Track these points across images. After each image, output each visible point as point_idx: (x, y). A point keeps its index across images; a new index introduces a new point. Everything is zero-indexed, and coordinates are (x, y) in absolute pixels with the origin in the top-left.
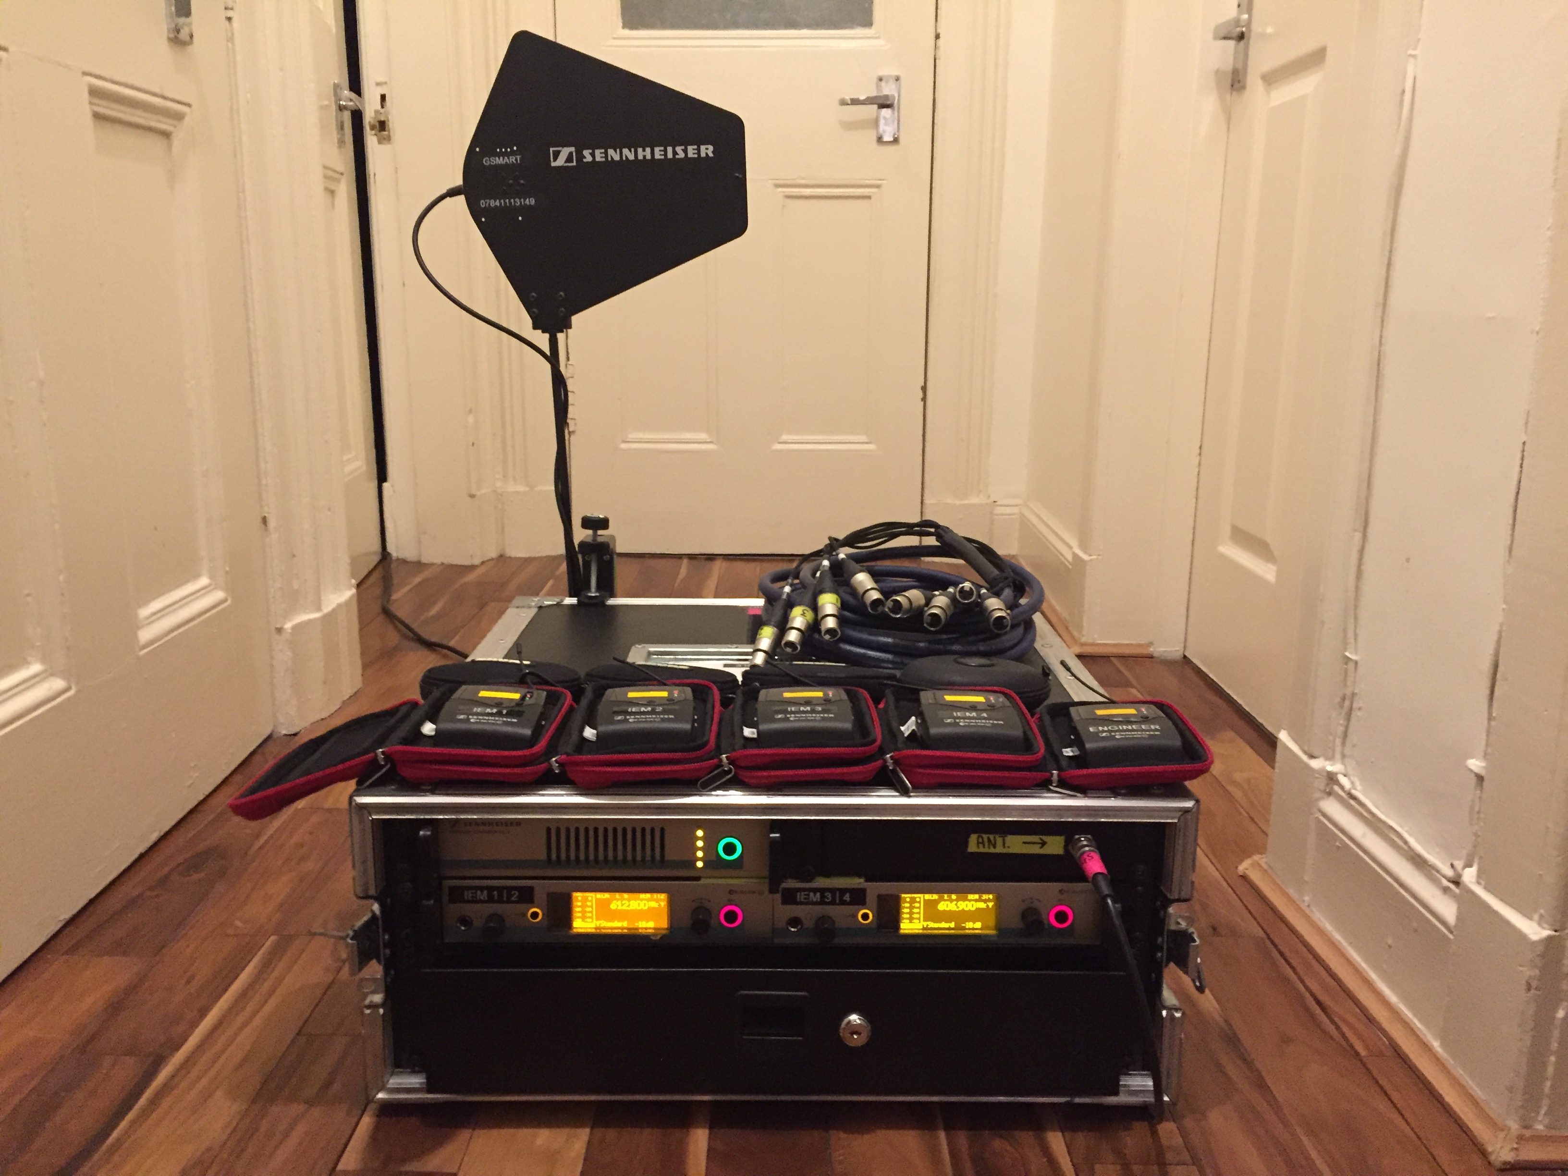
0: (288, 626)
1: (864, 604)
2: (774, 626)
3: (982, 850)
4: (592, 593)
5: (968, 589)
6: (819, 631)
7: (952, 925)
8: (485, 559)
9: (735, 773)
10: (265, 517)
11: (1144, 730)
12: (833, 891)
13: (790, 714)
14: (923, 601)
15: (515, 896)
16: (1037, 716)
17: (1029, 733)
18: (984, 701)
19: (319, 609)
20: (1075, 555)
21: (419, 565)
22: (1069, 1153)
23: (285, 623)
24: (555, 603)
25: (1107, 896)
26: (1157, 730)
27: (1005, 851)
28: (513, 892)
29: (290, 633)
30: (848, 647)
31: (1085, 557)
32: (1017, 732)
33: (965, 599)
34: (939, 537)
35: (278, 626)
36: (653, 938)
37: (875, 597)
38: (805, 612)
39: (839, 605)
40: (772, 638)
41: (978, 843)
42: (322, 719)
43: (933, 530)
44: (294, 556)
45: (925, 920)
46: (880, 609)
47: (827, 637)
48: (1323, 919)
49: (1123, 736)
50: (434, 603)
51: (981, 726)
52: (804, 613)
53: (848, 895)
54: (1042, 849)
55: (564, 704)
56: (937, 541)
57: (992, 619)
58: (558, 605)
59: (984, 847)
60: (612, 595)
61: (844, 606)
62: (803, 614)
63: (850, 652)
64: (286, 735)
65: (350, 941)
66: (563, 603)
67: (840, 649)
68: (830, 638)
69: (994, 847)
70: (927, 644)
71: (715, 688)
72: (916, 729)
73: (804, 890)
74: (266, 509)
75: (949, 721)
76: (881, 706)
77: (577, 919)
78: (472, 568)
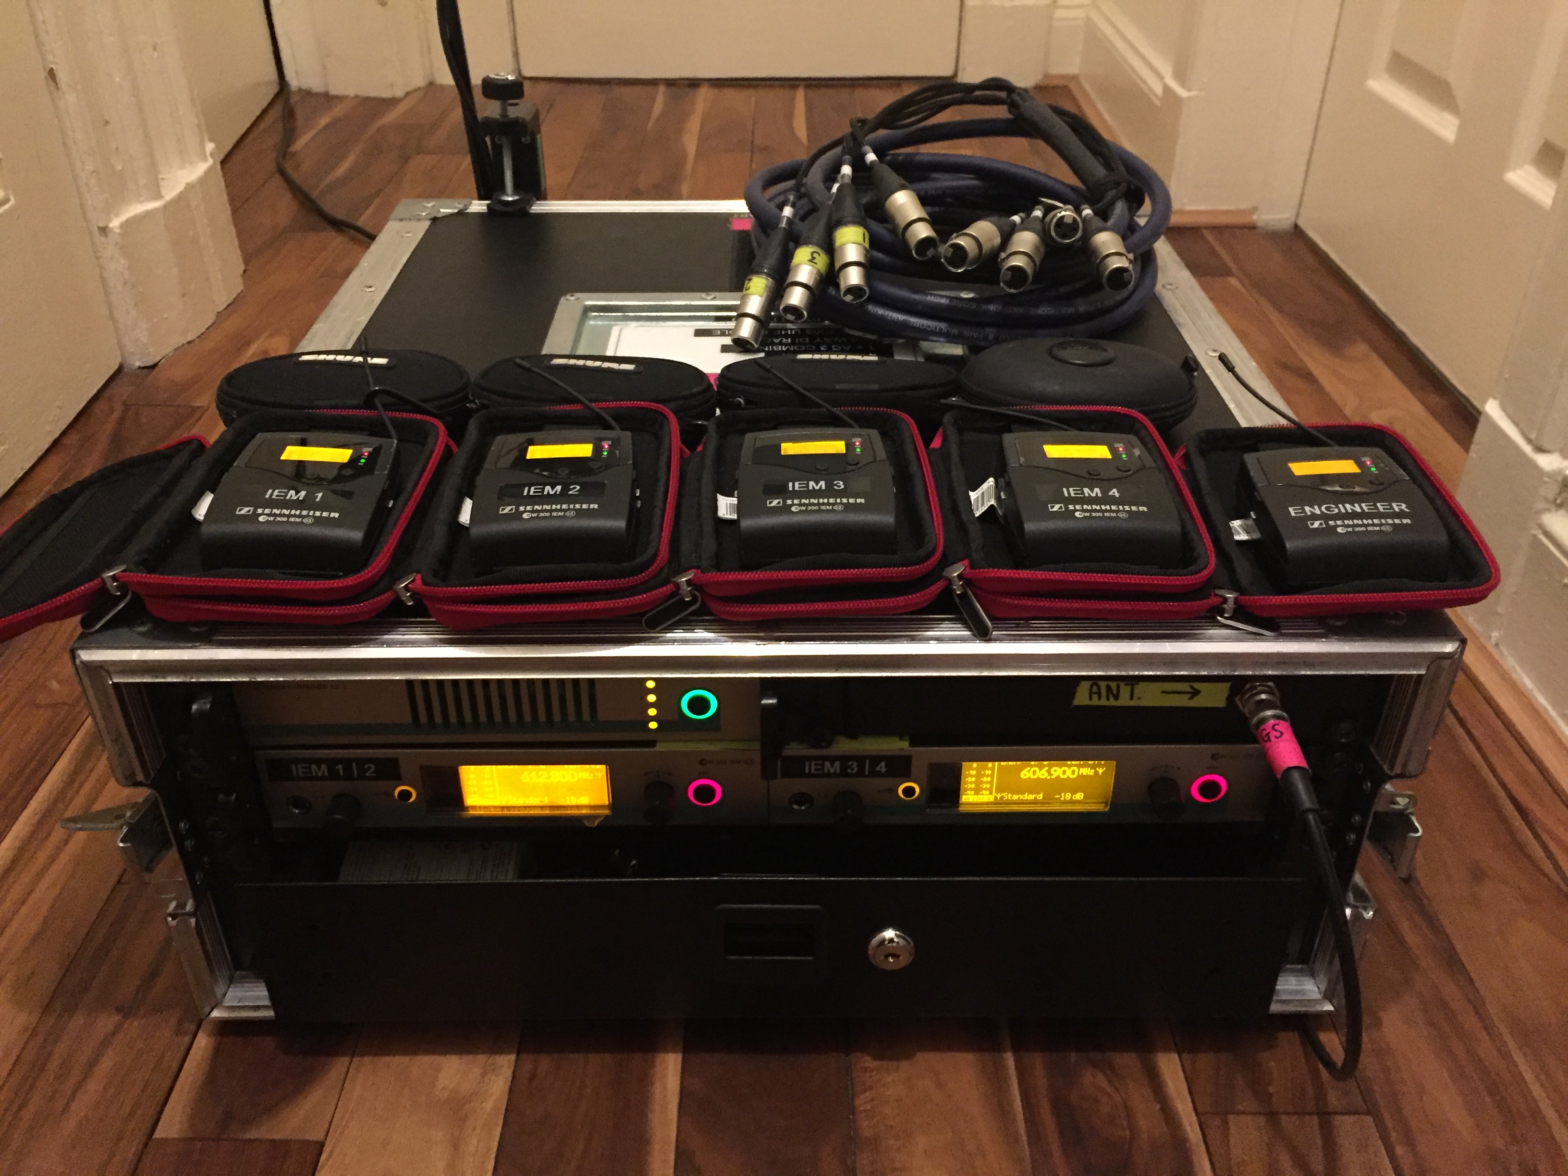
0: (115, 223)
1: (905, 244)
2: (768, 275)
3: (1095, 702)
4: (508, 196)
5: (1070, 221)
6: (837, 286)
7: (1040, 797)
8: (410, 89)
9: (703, 601)
10: (52, 69)
11: (1380, 515)
12: (860, 759)
13: (793, 499)
14: (998, 240)
15: (371, 771)
16: (1180, 453)
17: (1190, 527)
18: (1109, 456)
19: (158, 196)
20: (1167, 89)
21: (328, 99)
22: (1191, 1093)
23: (110, 220)
24: (456, 211)
25: (1309, 810)
26: (1401, 515)
27: (1133, 703)
28: (366, 766)
29: (119, 234)
30: (880, 311)
31: (1182, 93)
32: (1171, 526)
33: (1064, 237)
34: (1013, 106)
35: (101, 225)
36: (588, 824)
37: (924, 235)
38: (815, 255)
39: (867, 245)
40: (765, 295)
41: (1091, 693)
42: (189, 342)
43: (1003, 94)
44: (107, 122)
45: (997, 792)
46: (930, 253)
47: (849, 298)
48: (1518, 668)
49: (1350, 529)
50: (344, 157)
51: (1111, 517)
52: (814, 258)
53: (883, 764)
54: (1191, 701)
55: (432, 452)
56: (1010, 112)
57: (1107, 273)
58: (461, 213)
59: (1100, 698)
60: (542, 196)
61: (874, 243)
62: (812, 260)
63: (882, 318)
64: (140, 368)
65: (121, 845)
66: (468, 211)
67: (868, 313)
68: (853, 300)
69: (1116, 698)
70: (1000, 307)
71: (673, 418)
72: (995, 505)
73: (815, 758)
74: (50, 57)
75: (1056, 507)
76: (936, 443)
77: (473, 795)
78: (392, 102)
